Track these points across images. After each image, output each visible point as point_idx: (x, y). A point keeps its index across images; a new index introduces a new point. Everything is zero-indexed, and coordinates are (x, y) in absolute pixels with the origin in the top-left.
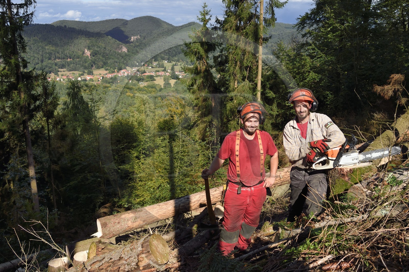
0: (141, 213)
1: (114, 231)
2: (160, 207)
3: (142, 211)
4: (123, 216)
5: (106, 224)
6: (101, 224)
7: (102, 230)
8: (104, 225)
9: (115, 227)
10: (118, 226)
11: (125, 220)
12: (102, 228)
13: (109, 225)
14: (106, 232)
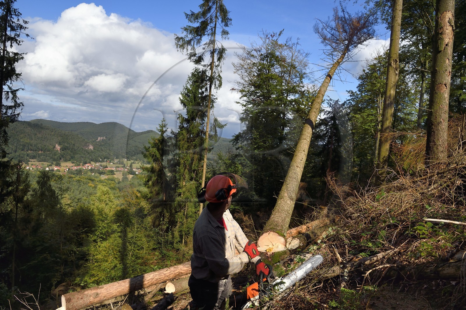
0: (102, 289)
1: (77, 306)
2: (120, 284)
3: (103, 287)
4: (86, 292)
5: (70, 299)
6: (66, 299)
7: (66, 305)
8: (68, 301)
9: (78, 302)
10: (81, 301)
11: (87, 296)
12: (66, 303)
13: (73, 300)
14: (70, 306)
